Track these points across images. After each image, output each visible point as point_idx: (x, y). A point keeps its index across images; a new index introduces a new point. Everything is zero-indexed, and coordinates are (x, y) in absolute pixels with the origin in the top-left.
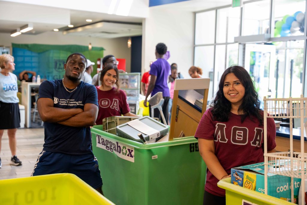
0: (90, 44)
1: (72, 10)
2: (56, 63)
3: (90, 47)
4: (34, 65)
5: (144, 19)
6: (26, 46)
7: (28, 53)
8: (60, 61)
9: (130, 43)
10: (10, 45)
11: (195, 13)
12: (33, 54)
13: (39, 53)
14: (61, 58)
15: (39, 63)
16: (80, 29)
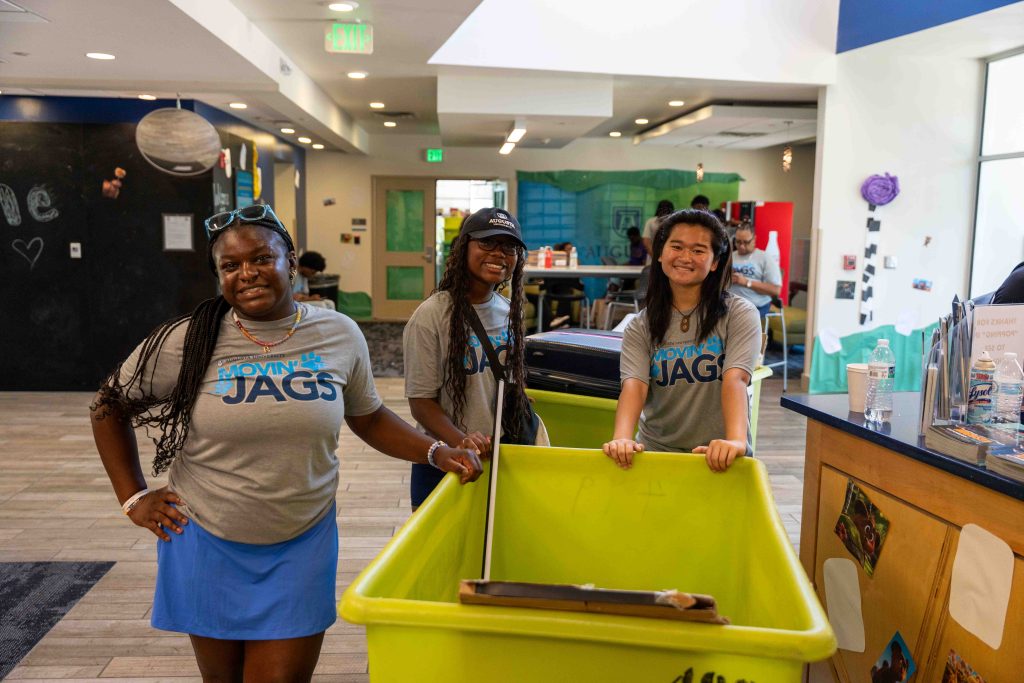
0: (700, 166)
1: (617, 77)
2: (618, 216)
3: (700, 173)
4: (565, 221)
5: (822, 89)
6: (549, 175)
7: (552, 193)
8: (626, 211)
9: (788, 158)
10: (513, 175)
11: (985, 62)
12: (565, 196)
13: (578, 193)
14: (631, 205)
15: (577, 216)
16: (665, 129)
